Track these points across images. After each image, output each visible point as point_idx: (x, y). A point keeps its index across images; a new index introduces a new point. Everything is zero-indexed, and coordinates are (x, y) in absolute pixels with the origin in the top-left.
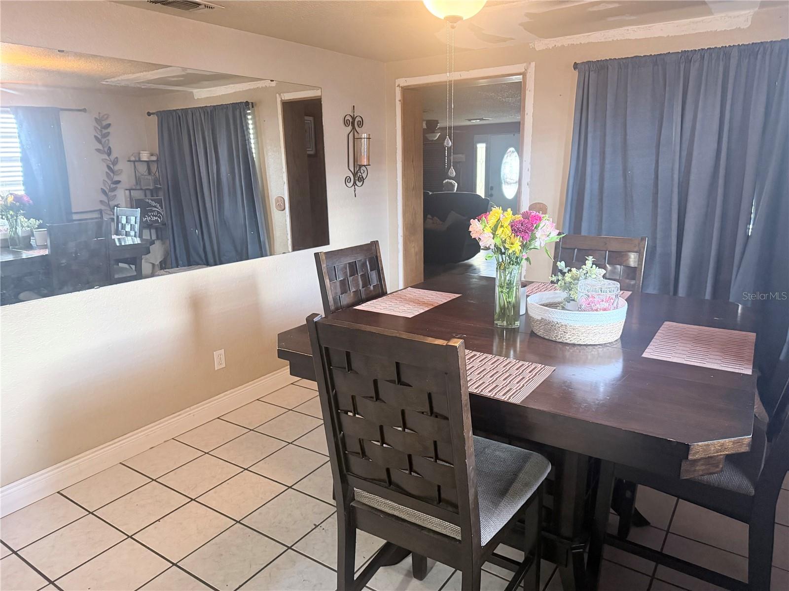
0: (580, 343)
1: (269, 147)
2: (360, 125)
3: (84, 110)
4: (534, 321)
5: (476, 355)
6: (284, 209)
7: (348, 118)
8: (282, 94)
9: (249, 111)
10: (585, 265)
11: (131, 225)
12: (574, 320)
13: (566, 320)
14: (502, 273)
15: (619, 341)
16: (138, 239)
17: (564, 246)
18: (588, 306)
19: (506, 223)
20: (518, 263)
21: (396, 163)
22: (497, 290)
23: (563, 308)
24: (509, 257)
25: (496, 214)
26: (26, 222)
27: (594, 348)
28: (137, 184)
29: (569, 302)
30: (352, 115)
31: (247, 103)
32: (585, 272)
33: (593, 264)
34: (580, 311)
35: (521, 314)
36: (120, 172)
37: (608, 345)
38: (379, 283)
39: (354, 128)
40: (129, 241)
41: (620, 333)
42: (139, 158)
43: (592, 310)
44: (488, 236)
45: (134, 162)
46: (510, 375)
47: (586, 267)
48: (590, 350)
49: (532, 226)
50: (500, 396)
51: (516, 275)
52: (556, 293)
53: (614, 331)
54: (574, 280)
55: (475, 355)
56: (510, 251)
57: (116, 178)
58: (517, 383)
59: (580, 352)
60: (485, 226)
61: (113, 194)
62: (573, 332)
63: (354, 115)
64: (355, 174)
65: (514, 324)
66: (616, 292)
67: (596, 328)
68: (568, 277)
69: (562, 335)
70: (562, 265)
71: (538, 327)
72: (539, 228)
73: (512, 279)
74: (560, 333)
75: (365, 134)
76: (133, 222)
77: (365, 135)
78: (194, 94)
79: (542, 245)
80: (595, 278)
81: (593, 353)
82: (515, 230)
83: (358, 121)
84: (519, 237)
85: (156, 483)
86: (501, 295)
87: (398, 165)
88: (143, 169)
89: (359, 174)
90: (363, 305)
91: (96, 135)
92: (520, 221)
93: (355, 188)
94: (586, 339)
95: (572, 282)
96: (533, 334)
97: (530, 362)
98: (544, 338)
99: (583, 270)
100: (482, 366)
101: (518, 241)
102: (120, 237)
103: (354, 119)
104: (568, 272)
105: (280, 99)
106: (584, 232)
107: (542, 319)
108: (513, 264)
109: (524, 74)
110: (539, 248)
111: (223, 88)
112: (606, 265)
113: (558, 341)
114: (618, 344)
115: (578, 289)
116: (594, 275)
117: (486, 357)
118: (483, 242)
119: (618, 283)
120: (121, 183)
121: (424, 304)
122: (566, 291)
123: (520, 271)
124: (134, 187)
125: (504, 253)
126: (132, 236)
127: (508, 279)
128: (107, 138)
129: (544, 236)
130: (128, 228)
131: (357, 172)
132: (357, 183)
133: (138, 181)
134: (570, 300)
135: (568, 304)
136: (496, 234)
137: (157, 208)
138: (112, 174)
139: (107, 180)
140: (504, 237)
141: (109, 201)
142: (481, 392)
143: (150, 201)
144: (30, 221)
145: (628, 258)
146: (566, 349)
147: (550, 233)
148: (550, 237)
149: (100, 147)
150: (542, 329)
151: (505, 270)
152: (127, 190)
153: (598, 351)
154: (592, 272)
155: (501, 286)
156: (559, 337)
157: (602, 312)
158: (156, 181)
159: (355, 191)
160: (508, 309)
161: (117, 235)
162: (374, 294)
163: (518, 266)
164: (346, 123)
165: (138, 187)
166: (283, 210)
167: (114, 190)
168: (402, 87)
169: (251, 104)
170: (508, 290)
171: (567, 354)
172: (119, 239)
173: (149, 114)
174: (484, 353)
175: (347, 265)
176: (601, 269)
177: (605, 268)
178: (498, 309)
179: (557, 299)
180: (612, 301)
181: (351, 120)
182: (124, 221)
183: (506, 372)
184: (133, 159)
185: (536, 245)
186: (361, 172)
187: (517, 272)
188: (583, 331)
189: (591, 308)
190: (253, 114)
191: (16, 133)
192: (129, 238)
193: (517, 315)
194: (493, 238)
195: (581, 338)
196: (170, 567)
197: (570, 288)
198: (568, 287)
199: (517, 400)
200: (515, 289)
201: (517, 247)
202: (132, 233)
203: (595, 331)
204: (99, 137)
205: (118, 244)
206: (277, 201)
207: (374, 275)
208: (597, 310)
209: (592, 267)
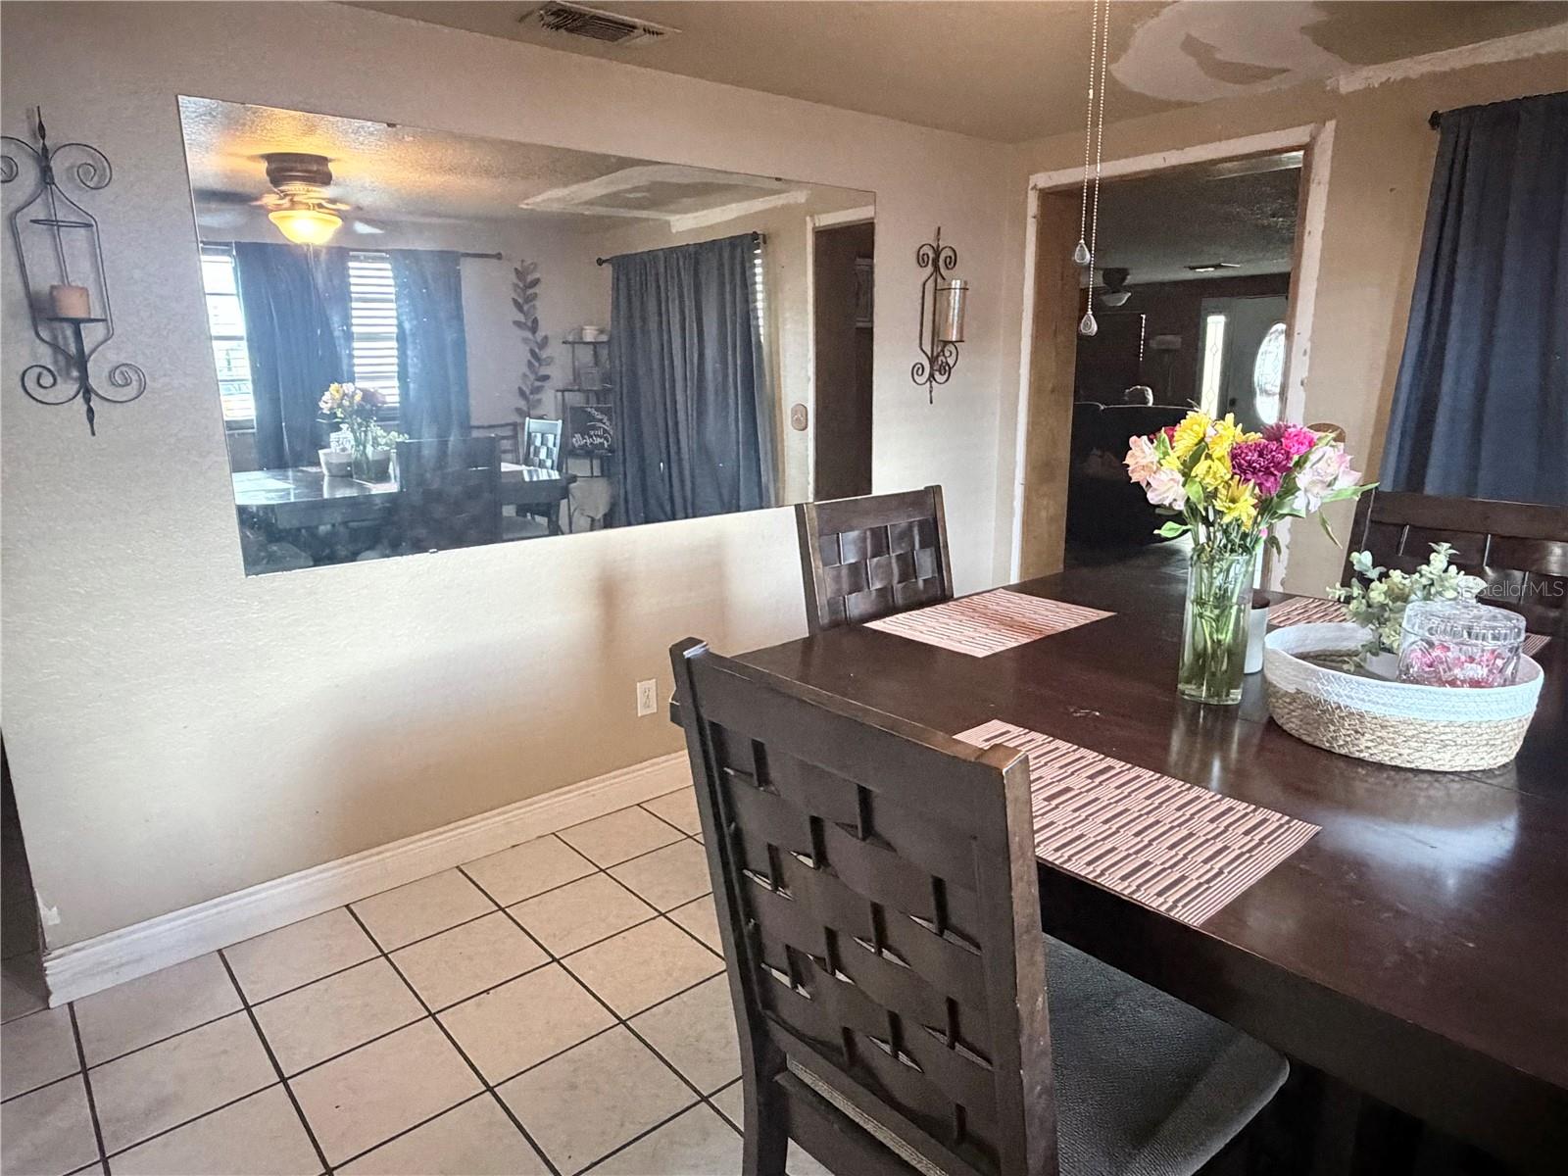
0: (1398, 762)
1: (787, 315)
2: (950, 263)
3: (499, 256)
4: (1279, 695)
5: (1113, 768)
6: (806, 427)
7: (926, 249)
8: (816, 217)
9: (758, 251)
10: (1428, 563)
11: (548, 448)
12: (1383, 704)
13: (1363, 700)
14: (1204, 571)
15: (1512, 767)
16: (557, 473)
17: (1376, 518)
18: (1427, 669)
19: (1221, 449)
20: (1247, 550)
21: (1020, 340)
22: (1190, 609)
23: (1360, 670)
24: (1226, 532)
25: (1196, 427)
26: (385, 437)
27: (1436, 781)
28: (575, 380)
29: (1375, 654)
30: (935, 245)
31: (755, 236)
32: (1424, 581)
33: (1450, 563)
34: (1404, 681)
35: (1246, 671)
36: (550, 361)
37: (1479, 775)
38: (936, 575)
39: (936, 268)
40: (543, 475)
41: (1516, 749)
42: (581, 338)
43: (1442, 683)
44: (1170, 477)
45: (573, 343)
46: (1191, 835)
47: (1431, 569)
48: (1425, 785)
49: (1288, 458)
50: (1149, 898)
51: (1241, 577)
52: (1344, 629)
53: (1499, 742)
54: (1394, 600)
55: (1110, 768)
56: (1226, 520)
57: (544, 371)
58: (1205, 862)
59: (1396, 785)
60: (1166, 454)
61: (537, 397)
62: (1380, 734)
63: (938, 246)
64: (932, 360)
65: (1228, 695)
66: (1512, 642)
67: (1447, 730)
68: (1378, 593)
69: (1348, 739)
70: (1363, 560)
71: (1286, 710)
72: (1308, 465)
73: (1231, 586)
74: (1344, 732)
75: (958, 281)
76: (550, 445)
77: (956, 284)
78: (672, 224)
79: (1312, 508)
80: (1455, 599)
81: (1432, 792)
82: (1240, 466)
83: (946, 258)
84: (1251, 483)
85: (504, 915)
86: (1199, 623)
87: (1023, 343)
88: (585, 356)
89: (941, 358)
90: (887, 619)
91: (516, 297)
92: (1257, 445)
93: (931, 387)
94: (1417, 755)
95: (1387, 605)
96: (1272, 726)
97: (1250, 803)
98: (1300, 740)
99: (1421, 576)
100: (1121, 800)
101: (1248, 493)
102: (532, 468)
103: (937, 252)
104: (1380, 580)
105: (812, 225)
106: (1429, 490)
107: (1298, 692)
108: (1232, 551)
109: (1307, 148)
110: (1303, 514)
111: (718, 210)
112: (1483, 568)
113: (1337, 751)
114: (1507, 776)
115: (1404, 624)
116: (1452, 591)
117: (1138, 777)
118: (1157, 492)
119: (1522, 618)
120: (550, 380)
121: (1023, 628)
122: (1370, 625)
123: (1250, 569)
124: (570, 388)
125: (1212, 524)
126: (546, 468)
127: (1217, 583)
128: (532, 304)
129: (1320, 485)
130: (543, 455)
131: (938, 356)
132: (937, 375)
133: (577, 375)
134: (1379, 648)
135: (1374, 658)
136: (1193, 474)
137: (604, 424)
138: (537, 364)
139: (528, 373)
140: (1211, 483)
141: (529, 408)
142: (1099, 876)
143: (593, 411)
144: (390, 436)
145: (1545, 554)
146: (1357, 773)
147: (1335, 479)
148: (1337, 486)
149: (521, 318)
150: (1295, 717)
151: (1211, 563)
152: (557, 391)
153: (1447, 788)
154: (1446, 584)
155: (1200, 602)
156: (1341, 743)
157: (1466, 690)
158: (607, 378)
159: (931, 392)
160: (1213, 658)
161: (527, 465)
162: (924, 597)
163: (1246, 557)
164: (921, 260)
165: (576, 388)
166: (803, 430)
167: (537, 390)
168: (1041, 190)
169: (761, 237)
170: (1217, 612)
171: (1360, 788)
172: (530, 472)
173: (600, 262)
174: (1134, 765)
175: (868, 533)
176: (1471, 577)
177: (1481, 574)
178: (1187, 656)
179: (1345, 643)
180: (1500, 663)
181: (931, 255)
182: (538, 442)
183: (1179, 825)
184: (570, 338)
185: (1294, 506)
186: (944, 355)
187: (1243, 570)
188: (1410, 733)
189: (1436, 676)
190: (763, 256)
191: (391, 294)
192: (545, 471)
193: (1236, 674)
194: (1184, 485)
195: (1402, 751)
196: (481, 1094)
197: (1382, 620)
198: (1376, 616)
199: (1194, 915)
200: (1234, 611)
201: (1244, 507)
202: (549, 463)
203: (1443, 737)
204: (520, 300)
205: (527, 479)
206: (794, 412)
207: (925, 561)
208: (1453, 683)
209: (1446, 571)
